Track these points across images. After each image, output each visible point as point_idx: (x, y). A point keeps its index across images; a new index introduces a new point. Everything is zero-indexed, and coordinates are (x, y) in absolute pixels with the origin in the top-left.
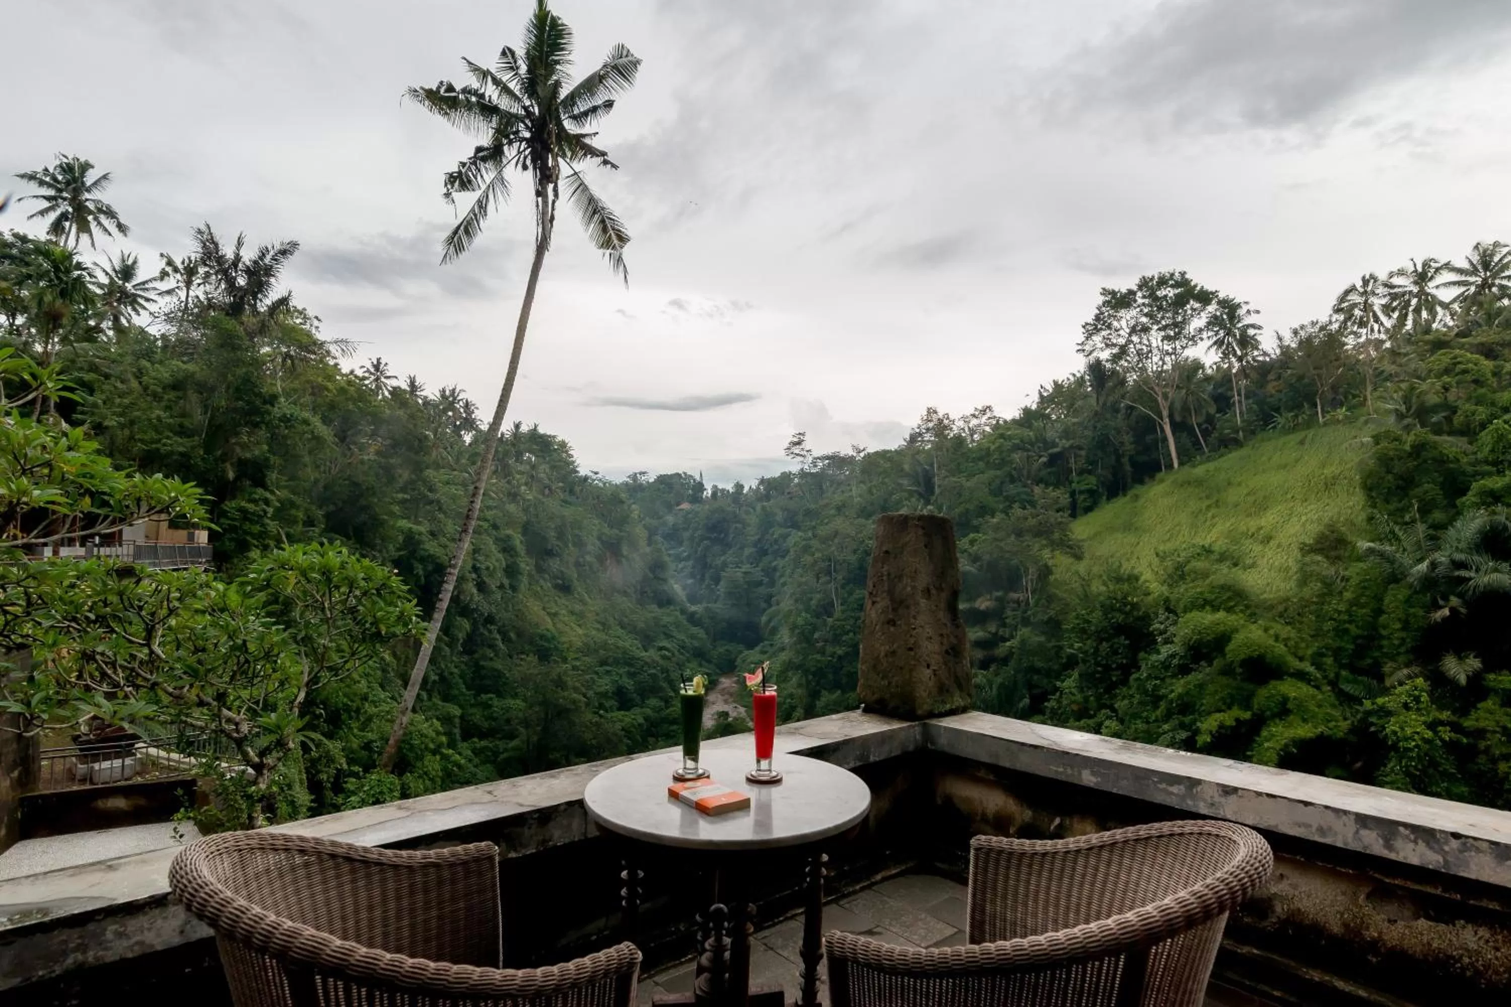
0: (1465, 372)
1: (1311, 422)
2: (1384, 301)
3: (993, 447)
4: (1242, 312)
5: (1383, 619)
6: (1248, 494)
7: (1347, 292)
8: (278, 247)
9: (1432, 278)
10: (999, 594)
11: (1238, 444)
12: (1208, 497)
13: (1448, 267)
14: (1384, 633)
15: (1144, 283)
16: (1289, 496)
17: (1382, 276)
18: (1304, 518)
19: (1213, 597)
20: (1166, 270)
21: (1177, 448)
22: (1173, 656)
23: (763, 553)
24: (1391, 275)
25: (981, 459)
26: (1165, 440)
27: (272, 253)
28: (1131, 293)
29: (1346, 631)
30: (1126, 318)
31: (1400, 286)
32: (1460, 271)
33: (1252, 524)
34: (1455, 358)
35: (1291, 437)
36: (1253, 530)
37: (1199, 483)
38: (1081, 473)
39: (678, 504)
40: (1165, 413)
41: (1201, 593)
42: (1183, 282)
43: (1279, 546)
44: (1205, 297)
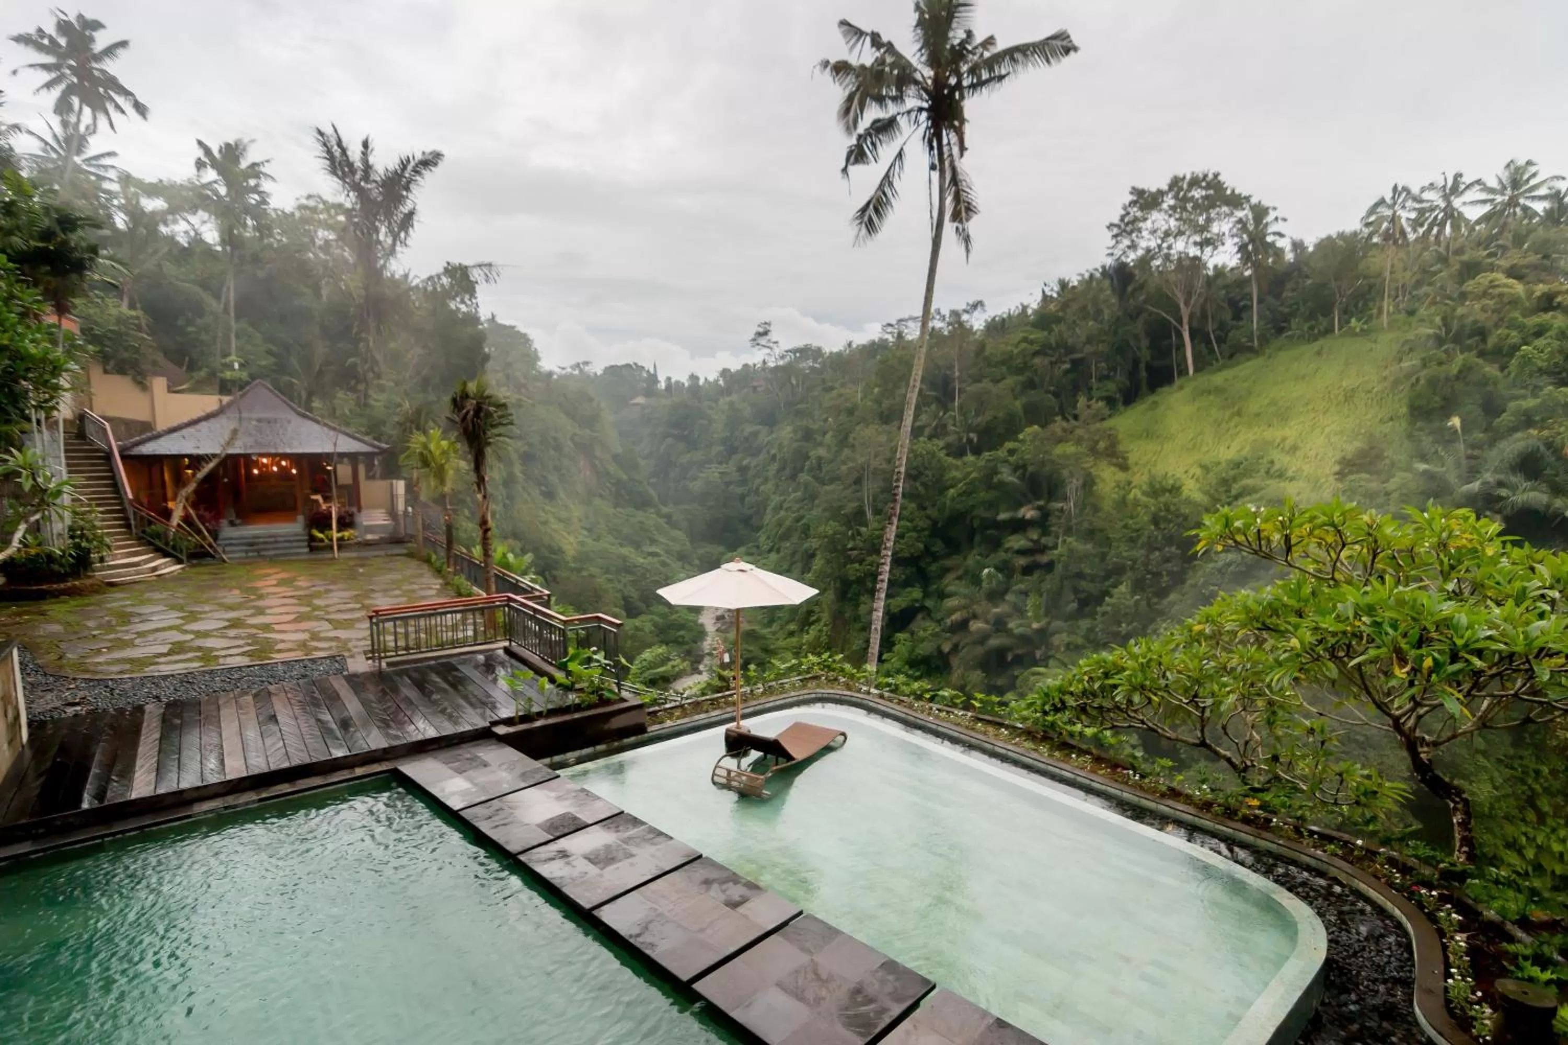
0: (1501, 295)
1: (1326, 334)
2: (1413, 215)
3: (1016, 351)
4: (1270, 218)
6: (1269, 404)
7: (1377, 205)
8: (419, 156)
9: (1462, 192)
10: (1041, 503)
11: (1253, 352)
12: (1229, 406)
13: (1478, 184)
15: (1175, 183)
16: (1311, 407)
17: (1415, 190)
18: (1327, 430)
20: (1199, 170)
21: (1193, 353)
22: (1229, 564)
23: (732, 451)
24: (1423, 190)
25: (1003, 362)
26: (1181, 346)
27: (412, 164)
28: (1161, 193)
30: (1159, 220)
31: (1428, 201)
32: (1492, 191)
33: (1279, 434)
34: (1491, 282)
35: (1306, 347)
36: (1278, 440)
37: (1218, 391)
38: (1101, 378)
39: (632, 398)
40: (1185, 320)
42: (1214, 184)
43: (1306, 456)
44: (1236, 201)
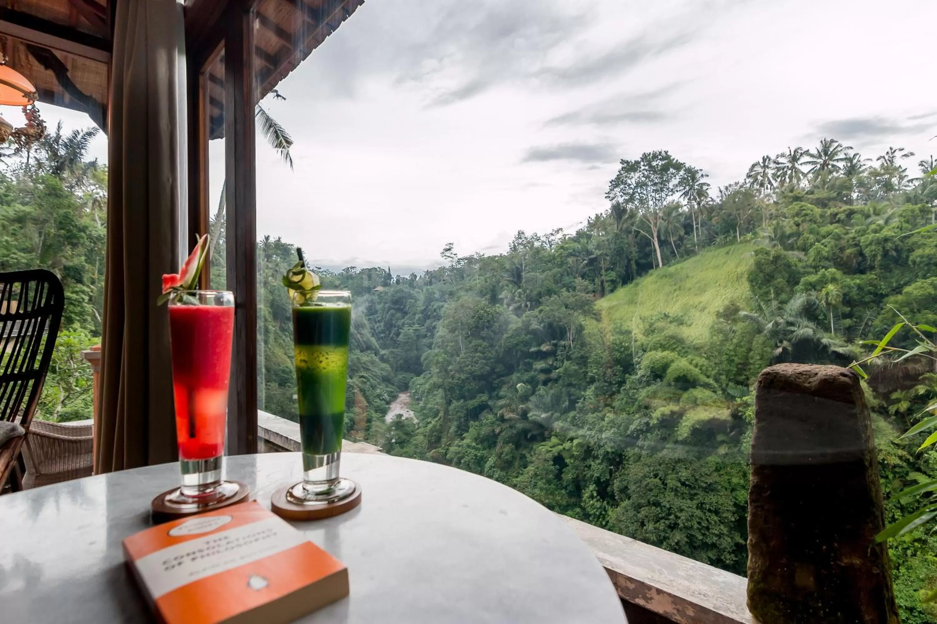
0: (806, 215)
1: (733, 241)
2: (773, 172)
3: (557, 254)
4: (698, 176)
5: (751, 354)
6: (696, 283)
7: (754, 166)
8: (85, 130)
9: (799, 159)
10: (554, 342)
11: (694, 253)
12: (675, 285)
13: (807, 153)
14: (751, 361)
15: (645, 157)
16: (718, 284)
17: (773, 157)
18: (724, 297)
19: (665, 343)
20: (657, 149)
21: (661, 256)
22: (643, 376)
23: (427, 317)
24: (778, 157)
25: (550, 261)
26: (655, 251)
27: (81, 134)
28: (637, 163)
29: (733, 361)
30: (634, 178)
31: (782, 163)
32: (812, 156)
33: (697, 300)
34: (801, 207)
35: (722, 250)
36: (696, 304)
37: (671, 276)
38: (607, 270)
39: (375, 287)
40: (655, 235)
41: (659, 340)
42: (667, 157)
43: (709, 313)
44: (678, 166)
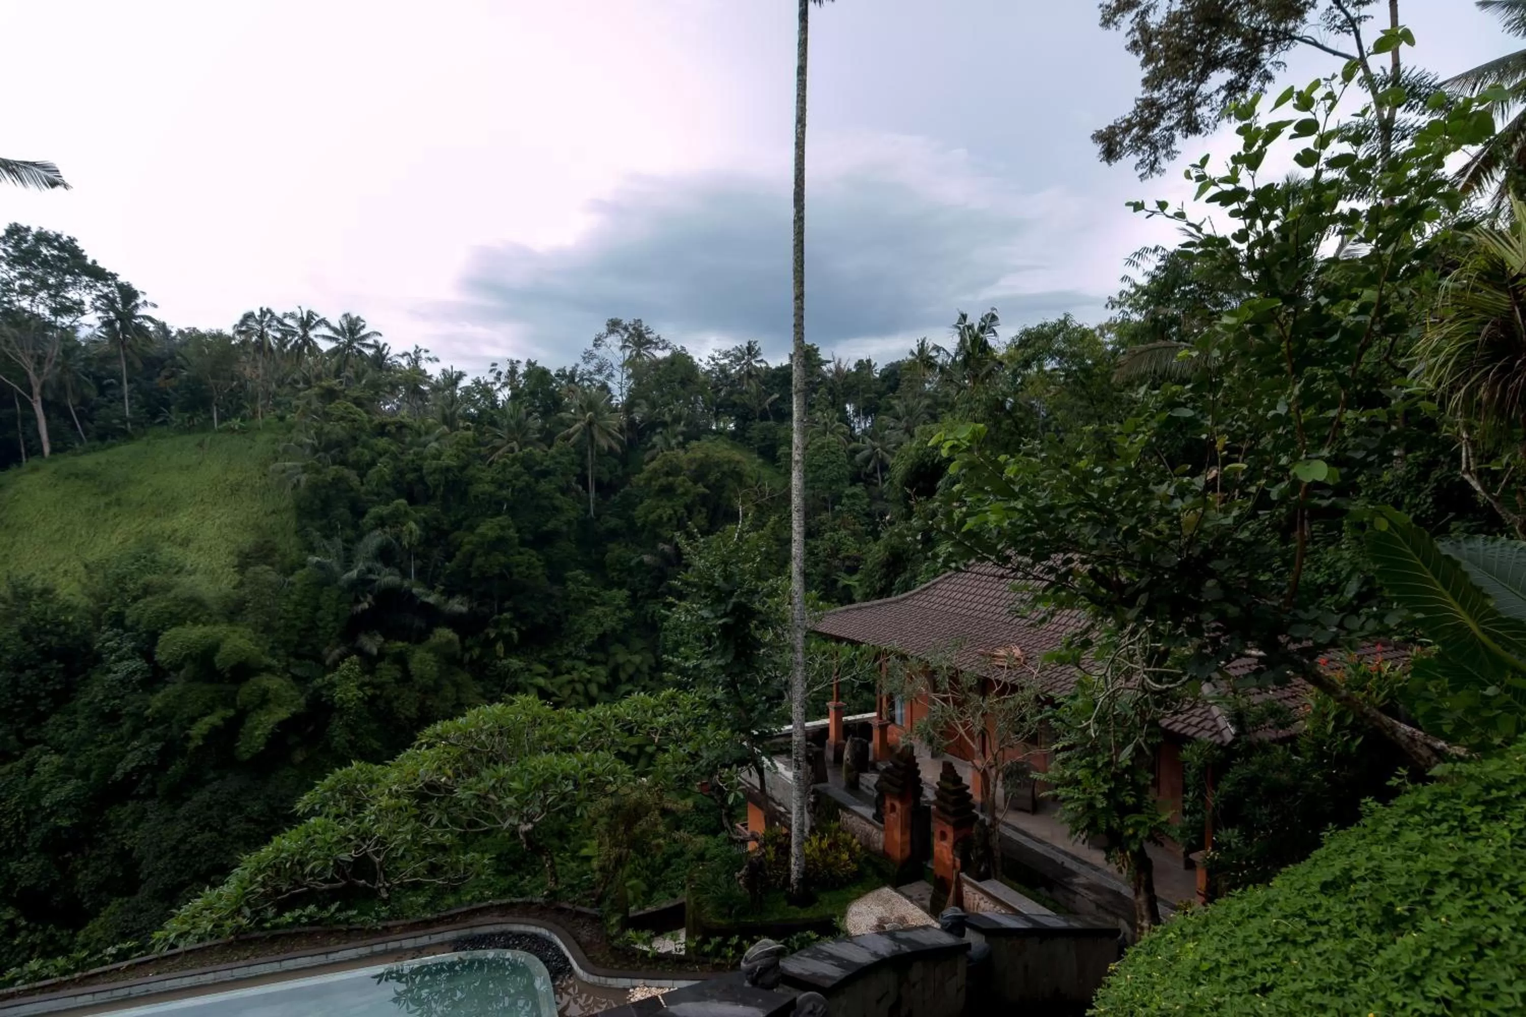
1: (206, 427)
2: (278, 335)
5: (320, 614)
6: (152, 494)
7: (248, 317)
9: (313, 327)
11: (126, 436)
12: (105, 494)
14: (321, 624)
15: (16, 232)
16: (198, 499)
17: (279, 314)
18: (218, 522)
21: (49, 430)
24: (285, 315)
29: (294, 626)
31: (289, 326)
33: (168, 525)
35: (187, 438)
40: (36, 390)
41: (166, 607)
43: (200, 549)
